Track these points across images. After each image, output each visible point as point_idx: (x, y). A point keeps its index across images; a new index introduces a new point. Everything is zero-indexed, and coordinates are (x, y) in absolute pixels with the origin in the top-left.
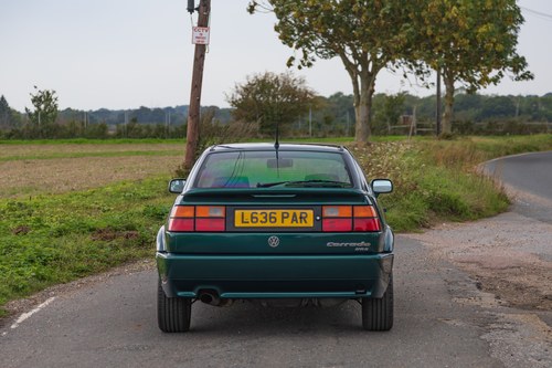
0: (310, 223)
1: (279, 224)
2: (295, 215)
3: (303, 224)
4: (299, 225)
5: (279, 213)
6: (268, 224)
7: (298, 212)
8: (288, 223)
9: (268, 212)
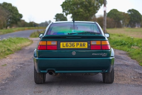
0: (86, 47)
1: (75, 47)
2: (81, 44)
3: (84, 47)
4: (83, 47)
5: (75, 43)
6: (72, 47)
7: (82, 43)
8: (79, 47)
9: (72, 43)
